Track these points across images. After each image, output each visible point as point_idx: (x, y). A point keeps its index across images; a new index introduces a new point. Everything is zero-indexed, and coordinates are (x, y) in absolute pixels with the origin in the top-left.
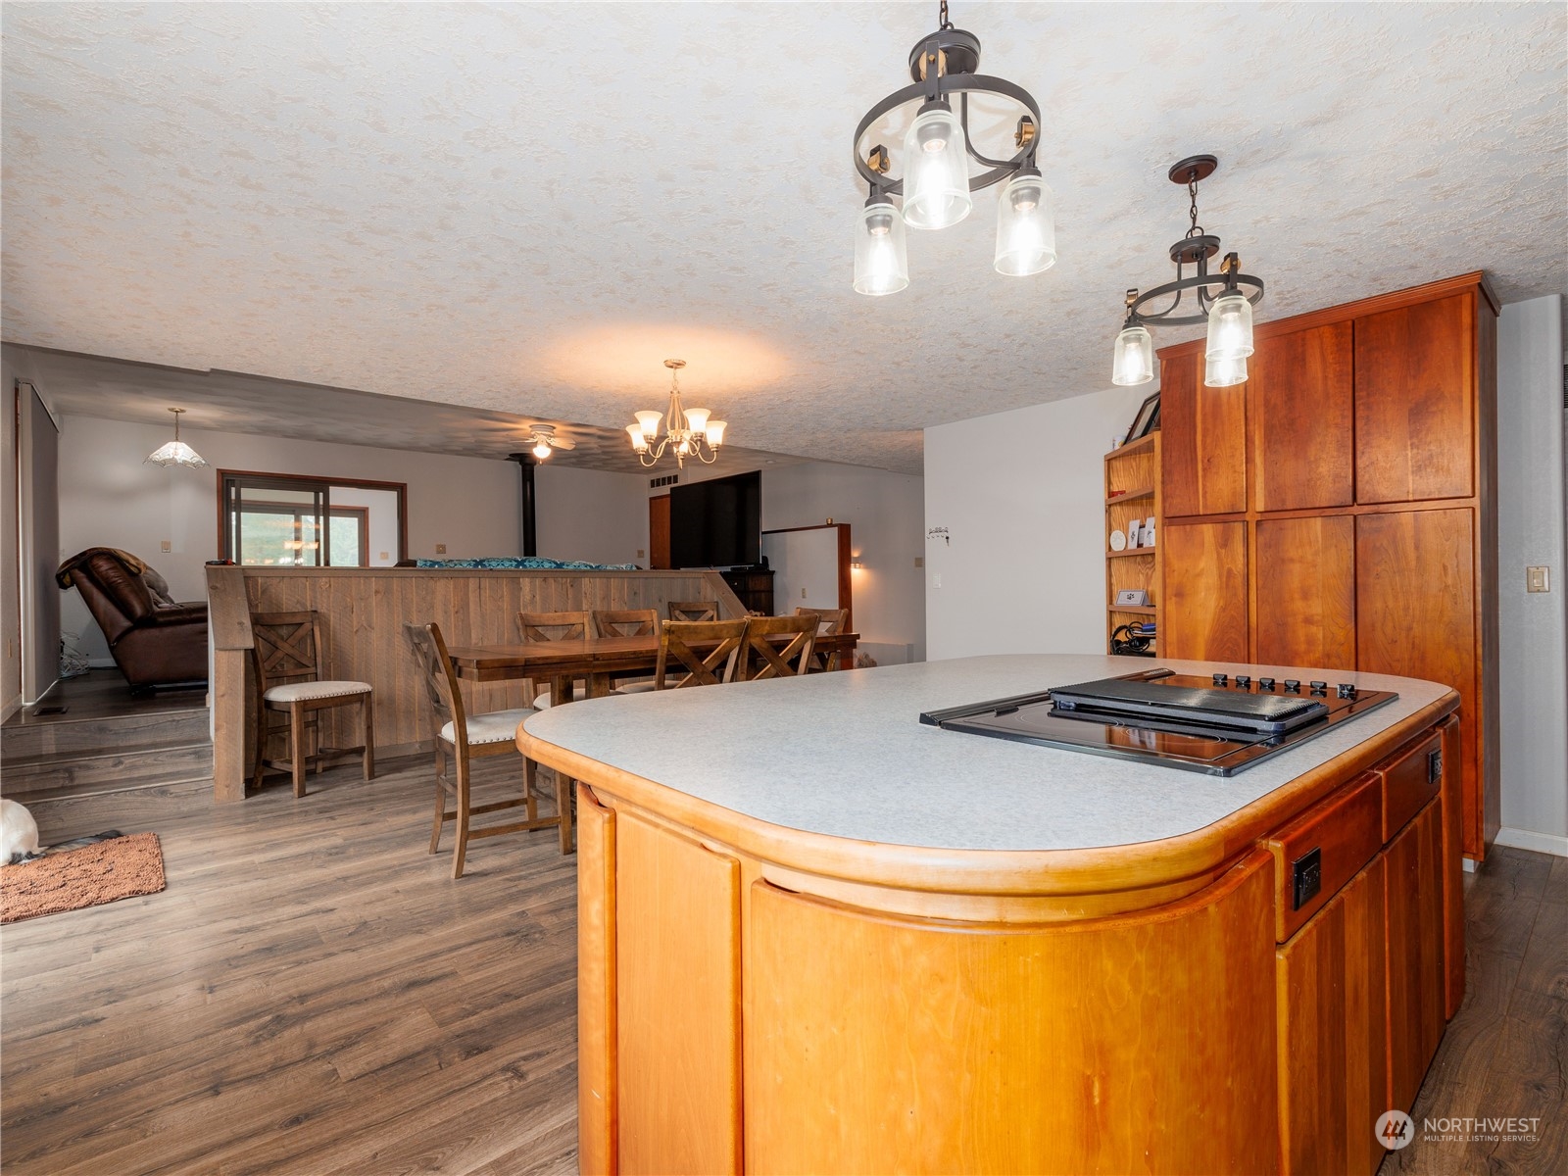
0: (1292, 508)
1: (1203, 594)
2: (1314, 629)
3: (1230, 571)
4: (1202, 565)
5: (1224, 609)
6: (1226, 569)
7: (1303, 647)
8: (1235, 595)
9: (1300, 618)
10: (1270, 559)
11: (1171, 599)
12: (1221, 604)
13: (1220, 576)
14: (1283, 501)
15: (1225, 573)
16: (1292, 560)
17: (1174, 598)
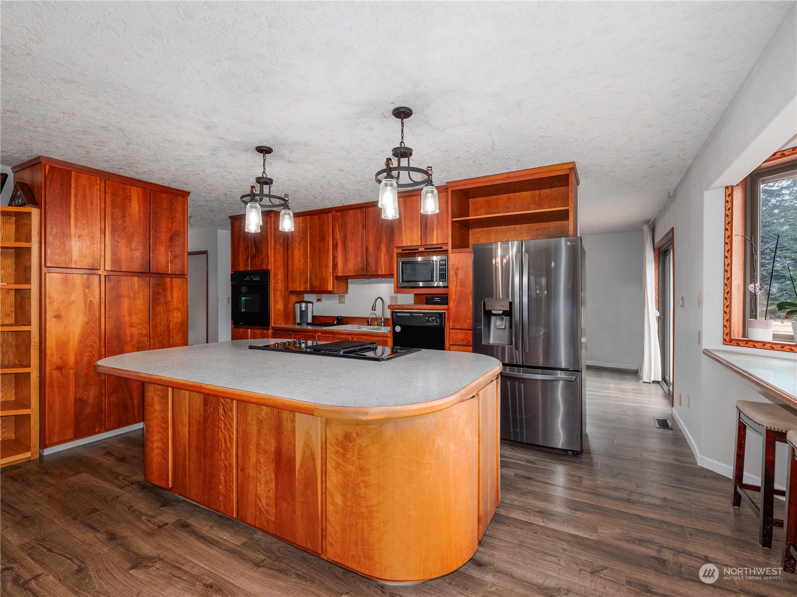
0: (124, 270)
1: (74, 315)
2: (134, 329)
3: (91, 302)
4: (73, 298)
5: (87, 323)
6: (89, 300)
7: (128, 339)
8: (94, 315)
9: (128, 324)
10: (113, 295)
11: (50, 319)
12: (86, 320)
13: (85, 305)
14: (120, 267)
15: (88, 303)
16: (124, 296)
17: (54, 320)
